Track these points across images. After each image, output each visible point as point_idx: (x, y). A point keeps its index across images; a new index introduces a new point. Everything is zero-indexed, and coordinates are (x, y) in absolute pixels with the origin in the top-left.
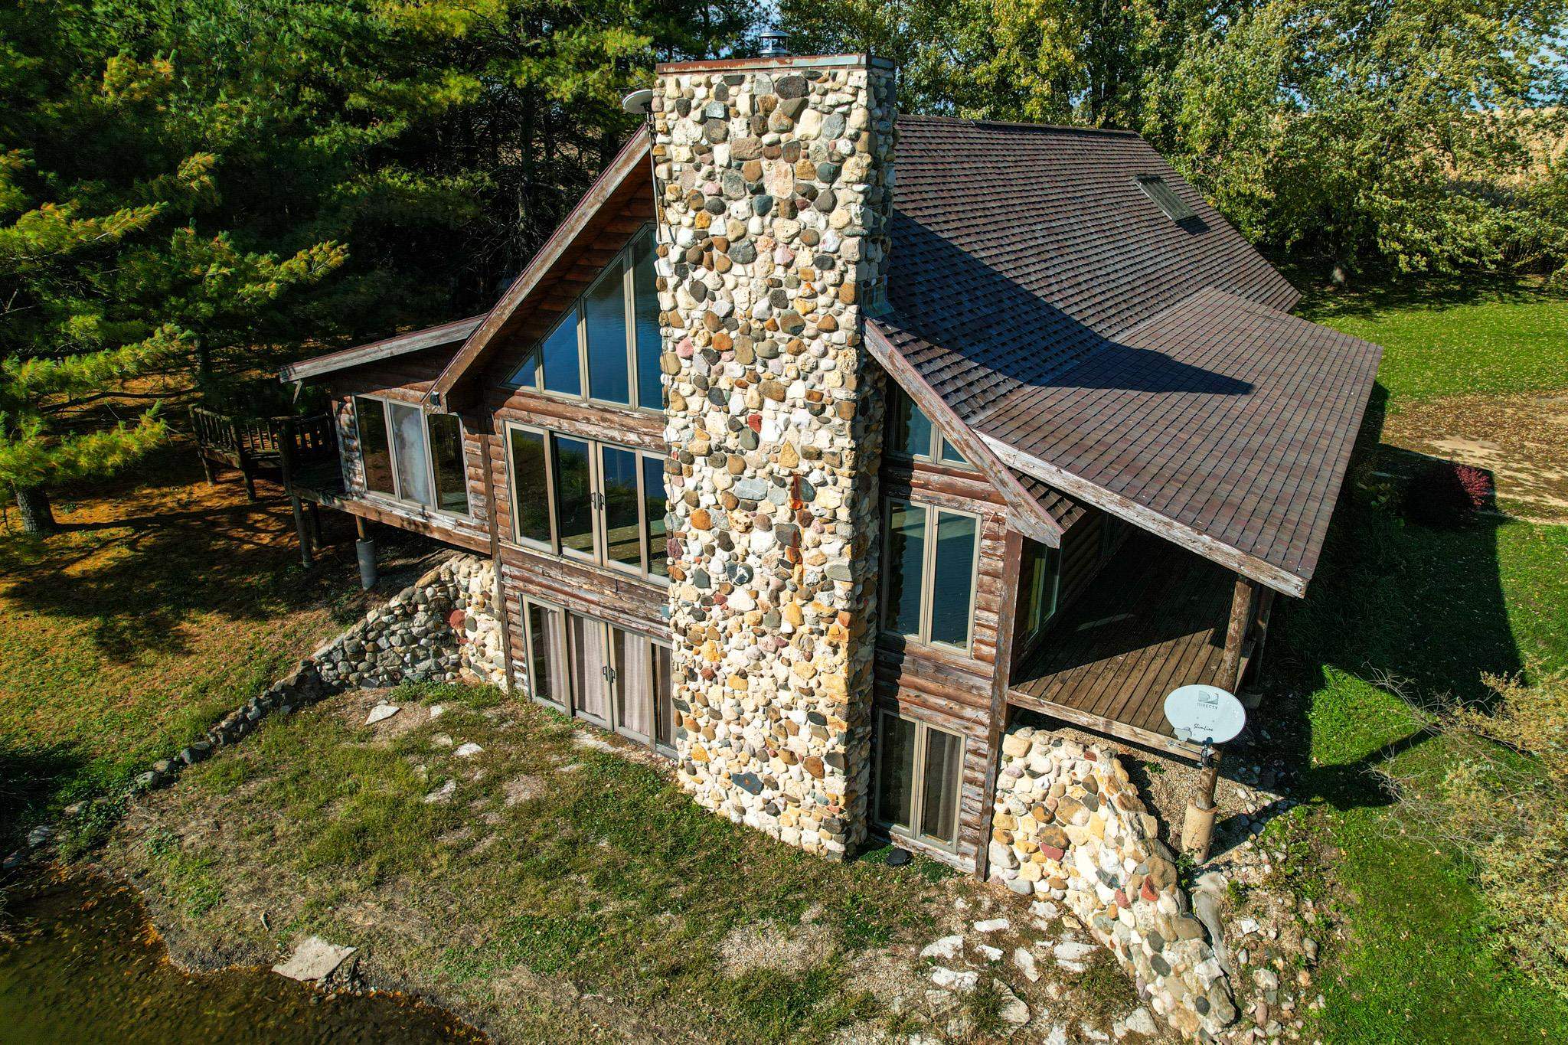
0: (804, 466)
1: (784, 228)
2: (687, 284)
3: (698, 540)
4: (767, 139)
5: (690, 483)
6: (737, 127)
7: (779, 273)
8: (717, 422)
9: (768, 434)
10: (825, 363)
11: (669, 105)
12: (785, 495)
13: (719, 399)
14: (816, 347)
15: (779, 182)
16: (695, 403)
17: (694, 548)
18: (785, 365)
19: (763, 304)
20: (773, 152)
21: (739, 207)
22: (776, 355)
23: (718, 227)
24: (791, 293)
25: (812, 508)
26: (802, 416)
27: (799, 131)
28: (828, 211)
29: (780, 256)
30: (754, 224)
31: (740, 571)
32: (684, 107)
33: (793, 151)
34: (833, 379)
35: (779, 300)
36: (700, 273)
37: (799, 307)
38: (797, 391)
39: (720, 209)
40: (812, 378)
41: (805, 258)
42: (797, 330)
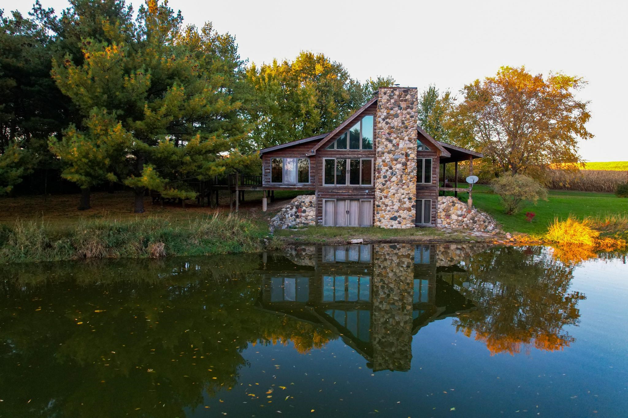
0: (408, 150)
1: (405, 112)
2: (385, 122)
3: (384, 169)
4: (401, 99)
5: (384, 158)
6: (396, 97)
7: (403, 119)
8: (390, 146)
9: (401, 146)
10: (412, 133)
11: (382, 93)
12: (404, 156)
13: (390, 141)
14: (410, 130)
15: (403, 105)
16: (385, 143)
18: (405, 134)
19: (401, 124)
20: (402, 101)
21: (396, 109)
22: (402, 132)
23: (392, 112)
24: (405, 122)
25: (409, 158)
26: (408, 142)
27: (407, 98)
28: (412, 109)
29: (404, 116)
30: (399, 111)
31: (394, 173)
32: (385, 93)
33: (406, 100)
34: (413, 135)
35: (403, 123)
36: (387, 120)
37: (407, 124)
38: (406, 138)
39: (392, 109)
40: (409, 136)
41: (408, 116)
42: (407, 128)
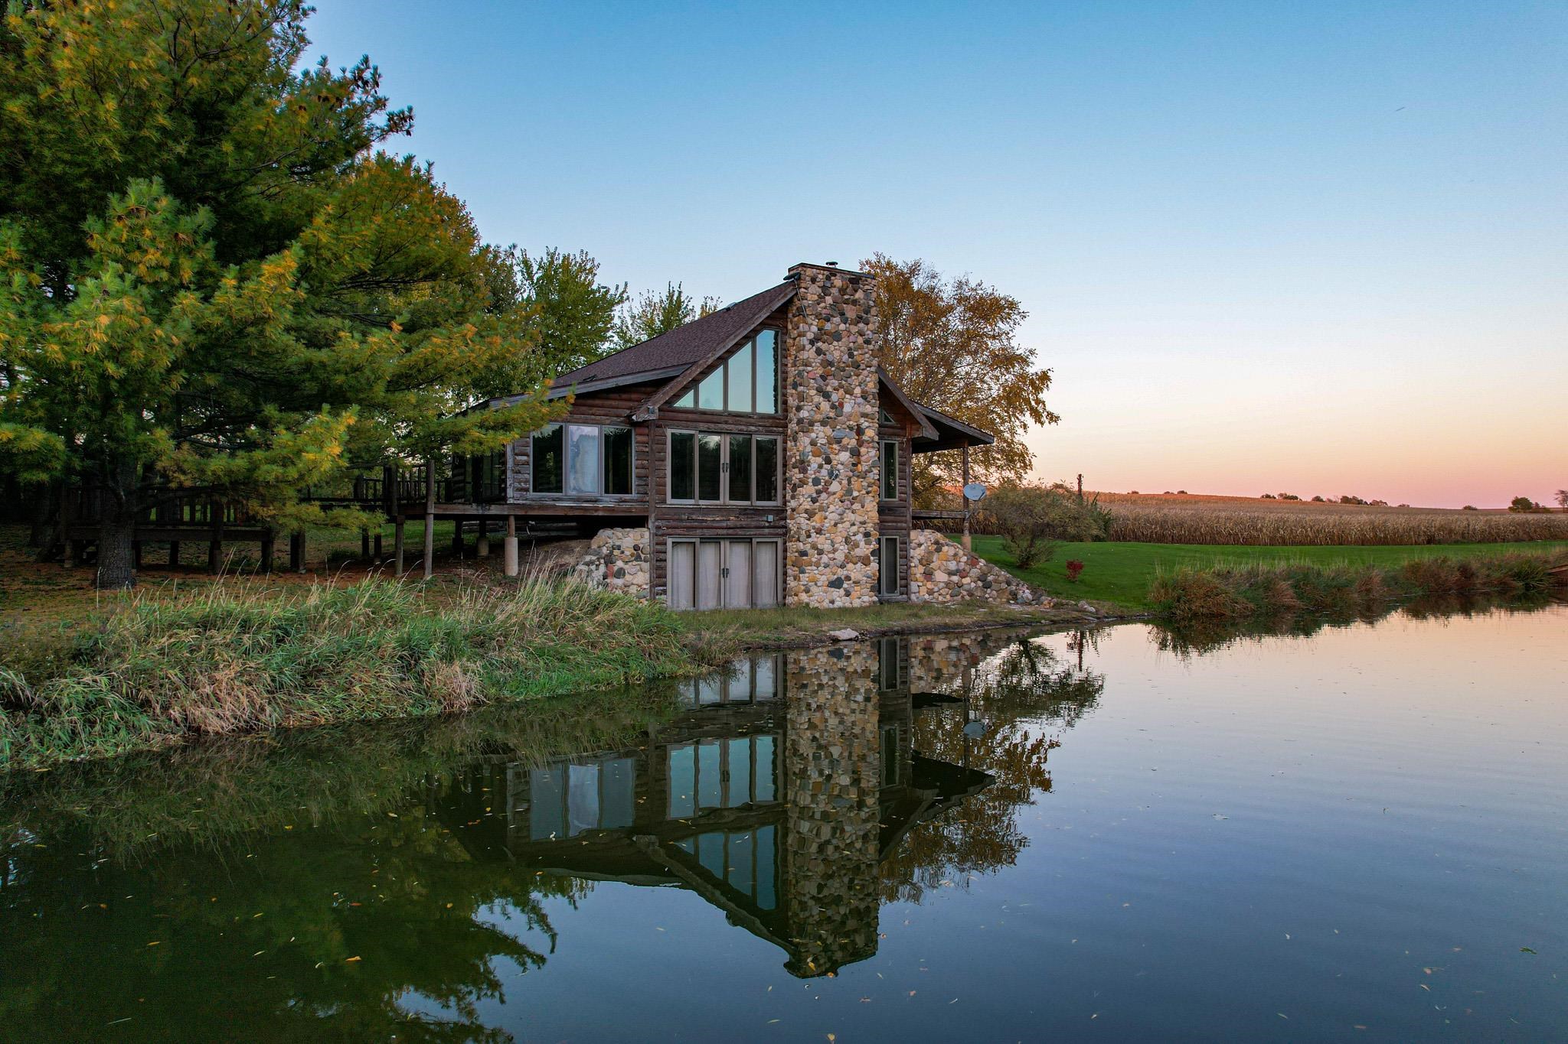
0: (862, 420)
1: (854, 329)
2: (814, 348)
3: (815, 462)
4: (846, 297)
5: (813, 435)
7: (851, 345)
9: (847, 408)
11: (807, 278)
12: (854, 434)
13: (827, 396)
16: (816, 399)
17: (814, 466)
18: (854, 380)
19: (846, 356)
21: (837, 320)
22: (850, 376)
24: (855, 353)
25: (864, 438)
26: (860, 400)
27: (857, 296)
29: (852, 338)
30: (842, 327)
31: (835, 472)
32: (813, 280)
34: (871, 385)
35: (851, 355)
36: (820, 344)
37: (858, 358)
38: (858, 391)
39: (828, 320)
40: (863, 386)
41: (860, 340)
42: (858, 367)
